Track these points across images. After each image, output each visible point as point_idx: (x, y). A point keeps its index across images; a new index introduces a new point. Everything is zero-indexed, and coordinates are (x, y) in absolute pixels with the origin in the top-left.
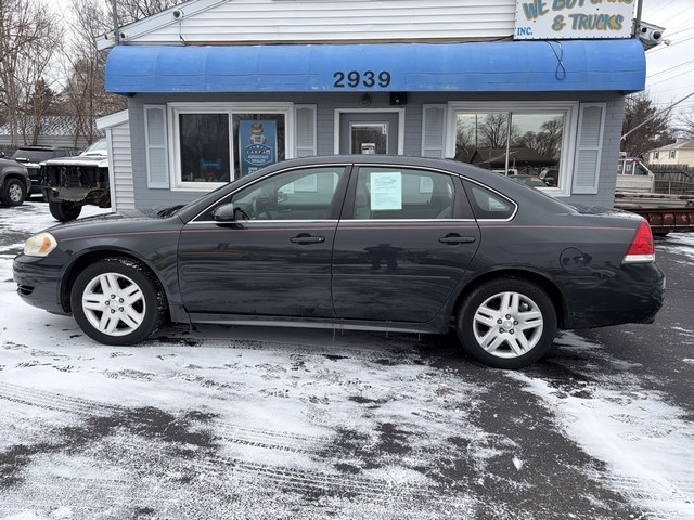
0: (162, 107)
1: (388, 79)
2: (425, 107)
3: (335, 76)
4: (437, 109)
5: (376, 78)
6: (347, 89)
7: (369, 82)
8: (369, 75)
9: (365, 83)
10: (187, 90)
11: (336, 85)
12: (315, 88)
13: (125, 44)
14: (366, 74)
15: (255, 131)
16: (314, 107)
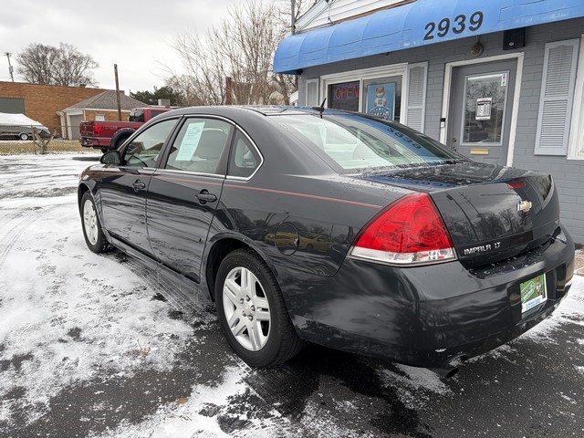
0: (316, 80)
1: (480, 21)
2: (549, 46)
3: (426, 28)
4: (564, 47)
5: (467, 23)
6: (437, 40)
7: (459, 28)
8: (460, 20)
9: (454, 30)
10: (316, 64)
11: (426, 38)
12: (407, 45)
13: (299, 33)
14: (456, 20)
15: (379, 94)
16: (425, 65)
